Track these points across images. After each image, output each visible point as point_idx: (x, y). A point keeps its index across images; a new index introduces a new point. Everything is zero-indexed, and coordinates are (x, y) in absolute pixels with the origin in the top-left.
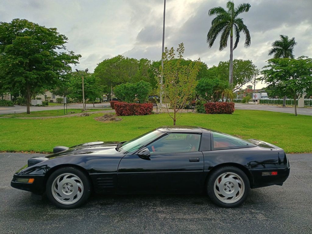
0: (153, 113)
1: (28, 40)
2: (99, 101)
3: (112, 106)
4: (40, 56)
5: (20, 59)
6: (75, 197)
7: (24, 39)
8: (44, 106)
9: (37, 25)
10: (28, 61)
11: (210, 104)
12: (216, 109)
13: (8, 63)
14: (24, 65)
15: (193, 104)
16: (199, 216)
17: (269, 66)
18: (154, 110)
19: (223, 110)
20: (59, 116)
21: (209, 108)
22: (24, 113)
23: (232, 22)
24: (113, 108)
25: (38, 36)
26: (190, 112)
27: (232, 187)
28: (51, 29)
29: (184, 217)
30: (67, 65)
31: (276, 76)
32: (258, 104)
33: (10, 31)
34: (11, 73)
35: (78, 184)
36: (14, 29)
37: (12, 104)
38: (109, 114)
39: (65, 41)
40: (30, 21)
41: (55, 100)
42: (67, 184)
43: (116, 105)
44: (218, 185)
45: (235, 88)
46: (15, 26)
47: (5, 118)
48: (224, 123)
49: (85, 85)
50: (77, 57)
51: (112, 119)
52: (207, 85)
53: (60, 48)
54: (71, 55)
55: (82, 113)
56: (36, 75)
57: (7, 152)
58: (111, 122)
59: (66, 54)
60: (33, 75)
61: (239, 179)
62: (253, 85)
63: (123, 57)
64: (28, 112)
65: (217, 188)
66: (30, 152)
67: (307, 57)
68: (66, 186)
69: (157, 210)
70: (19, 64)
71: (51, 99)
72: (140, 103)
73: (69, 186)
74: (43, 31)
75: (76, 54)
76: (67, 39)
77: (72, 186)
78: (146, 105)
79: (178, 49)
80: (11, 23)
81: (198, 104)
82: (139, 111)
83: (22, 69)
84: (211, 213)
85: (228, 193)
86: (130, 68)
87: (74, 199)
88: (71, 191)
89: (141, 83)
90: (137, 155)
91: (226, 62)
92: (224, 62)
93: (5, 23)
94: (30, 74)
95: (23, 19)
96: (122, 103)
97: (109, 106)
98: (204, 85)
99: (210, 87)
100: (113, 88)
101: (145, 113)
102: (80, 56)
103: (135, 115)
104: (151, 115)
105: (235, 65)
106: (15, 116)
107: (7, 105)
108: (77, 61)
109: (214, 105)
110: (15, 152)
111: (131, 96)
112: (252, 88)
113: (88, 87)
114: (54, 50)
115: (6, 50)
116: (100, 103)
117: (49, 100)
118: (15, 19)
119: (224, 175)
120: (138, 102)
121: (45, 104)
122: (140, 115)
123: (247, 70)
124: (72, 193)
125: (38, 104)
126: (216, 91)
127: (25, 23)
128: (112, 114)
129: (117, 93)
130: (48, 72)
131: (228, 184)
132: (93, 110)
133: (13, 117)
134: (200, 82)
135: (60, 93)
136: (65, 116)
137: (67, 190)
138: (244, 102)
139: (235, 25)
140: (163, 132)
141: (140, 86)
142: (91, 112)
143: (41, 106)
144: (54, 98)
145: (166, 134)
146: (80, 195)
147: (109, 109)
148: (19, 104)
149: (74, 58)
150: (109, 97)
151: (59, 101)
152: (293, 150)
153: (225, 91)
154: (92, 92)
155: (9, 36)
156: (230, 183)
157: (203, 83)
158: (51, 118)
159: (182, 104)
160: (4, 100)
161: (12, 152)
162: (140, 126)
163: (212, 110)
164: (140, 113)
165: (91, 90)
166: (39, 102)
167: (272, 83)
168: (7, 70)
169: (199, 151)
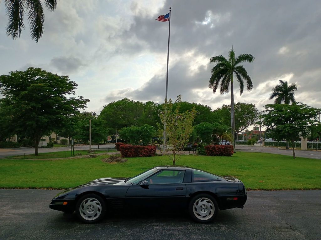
0: (157, 155)
1: (42, 87)
2: (103, 142)
3: (118, 148)
4: (52, 101)
5: (32, 104)
6: (96, 215)
7: (38, 86)
8: (49, 148)
9: (50, 73)
10: (40, 106)
11: (211, 146)
12: (216, 151)
13: (21, 108)
14: (36, 110)
15: (195, 147)
16: (182, 228)
17: (266, 111)
18: (158, 152)
19: (222, 153)
20: (67, 158)
21: (209, 151)
22: (32, 155)
23: (232, 69)
24: (119, 150)
25: (50, 83)
26: (192, 154)
27: (206, 208)
28: (63, 76)
29: (172, 228)
30: (76, 110)
31: (273, 121)
32: (263, 146)
33: (24, 78)
34: (24, 117)
35: (98, 206)
36: (28, 77)
37: (18, 145)
38: (115, 156)
39: (74, 87)
40: (44, 70)
41: (59, 142)
42: (90, 206)
43: (121, 147)
44: (196, 207)
45: (240, 130)
46: (29, 74)
47: (16, 160)
48: (222, 164)
49: (92, 127)
50: (85, 102)
51: (118, 161)
52: (207, 128)
53: (70, 93)
54: (80, 100)
55: (89, 155)
56: (47, 119)
57: (29, 189)
58: (116, 163)
59: (76, 99)
60: (44, 119)
61: (211, 203)
62: (260, 127)
63: (129, 100)
64: (36, 154)
65: (196, 209)
66: (49, 188)
67: (301, 103)
68: (89, 207)
69: (153, 225)
70: (32, 109)
71: (55, 141)
72: (144, 145)
73: (91, 207)
74: (55, 79)
75: (85, 99)
76: (77, 85)
77: (93, 207)
78: (150, 147)
79: (176, 100)
80: (26, 71)
81: (200, 146)
82: (143, 153)
83: (34, 113)
84: (191, 227)
85: (203, 213)
86: (135, 111)
87: (95, 217)
88: (93, 211)
89: (145, 127)
90: (140, 185)
91: (229, 105)
92: (228, 105)
93: (21, 71)
94: (42, 118)
95: (37, 68)
96: (128, 145)
97: (113, 148)
98: (204, 128)
99: (210, 131)
100: (119, 131)
101: (149, 155)
102: (89, 101)
103: (139, 156)
104: (155, 157)
105: (238, 108)
106: (25, 158)
107: (14, 147)
108: (85, 105)
109: (214, 148)
110: (36, 188)
111: (136, 138)
112: (258, 129)
113: (94, 130)
114: (65, 95)
115: (20, 96)
116: (104, 144)
117: (53, 142)
118: (30, 68)
119: (200, 200)
120: (143, 144)
121: (50, 146)
122: (144, 156)
123: (250, 114)
124: (93, 212)
125: (43, 145)
126: (215, 135)
127: (39, 71)
128: (117, 156)
129: (122, 136)
130: (59, 116)
131: (203, 206)
132: (99, 152)
133: (23, 159)
134: (201, 126)
135: (65, 135)
136: (73, 157)
137: (90, 210)
138: (249, 144)
139: (235, 72)
140: (158, 169)
141: (144, 129)
142: (97, 153)
143: (46, 147)
144: (58, 139)
145: (160, 171)
146: (99, 214)
147: (114, 151)
148: (25, 146)
149: (82, 103)
150: (113, 138)
151: (64, 143)
152: (273, 187)
153: (224, 134)
154: (97, 134)
155: (23, 83)
156: (204, 205)
157: (203, 126)
158: (60, 160)
159: (180, 148)
160: (11, 142)
161: (33, 188)
162: (144, 167)
163: (212, 152)
164: (144, 155)
165: (97, 132)
166: (45, 144)
167: (270, 127)
168: (19, 114)
169: (183, 183)
